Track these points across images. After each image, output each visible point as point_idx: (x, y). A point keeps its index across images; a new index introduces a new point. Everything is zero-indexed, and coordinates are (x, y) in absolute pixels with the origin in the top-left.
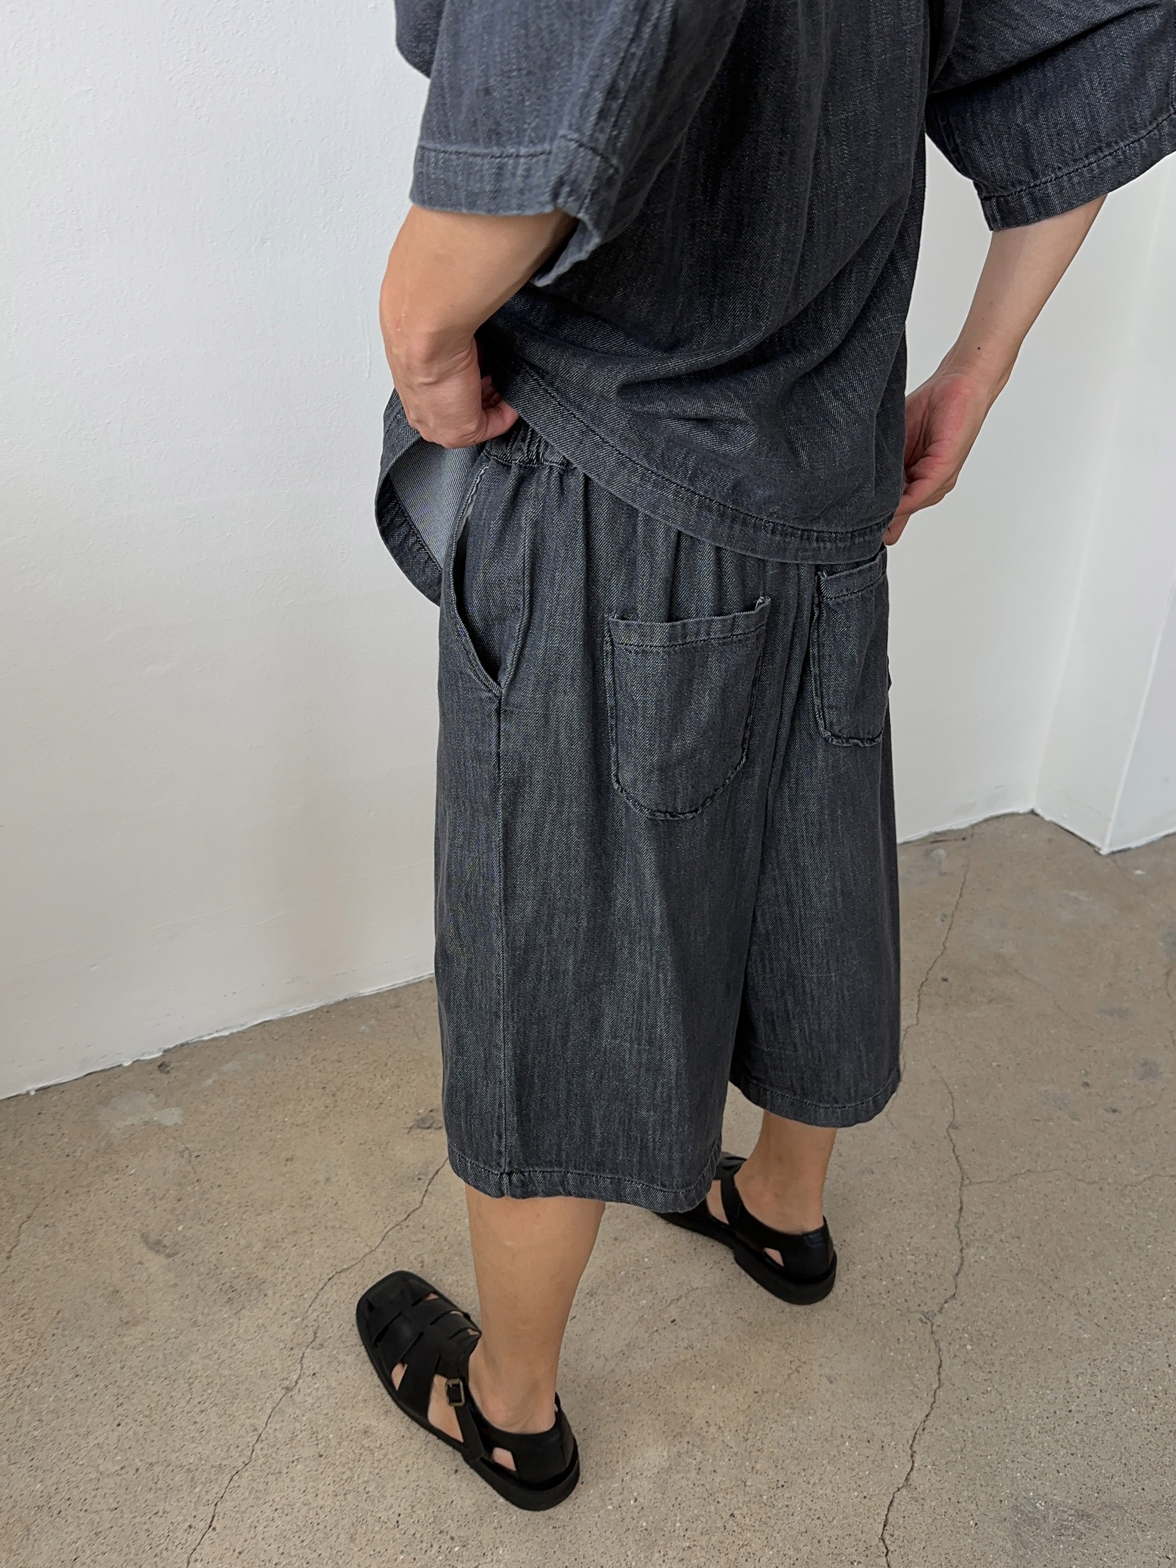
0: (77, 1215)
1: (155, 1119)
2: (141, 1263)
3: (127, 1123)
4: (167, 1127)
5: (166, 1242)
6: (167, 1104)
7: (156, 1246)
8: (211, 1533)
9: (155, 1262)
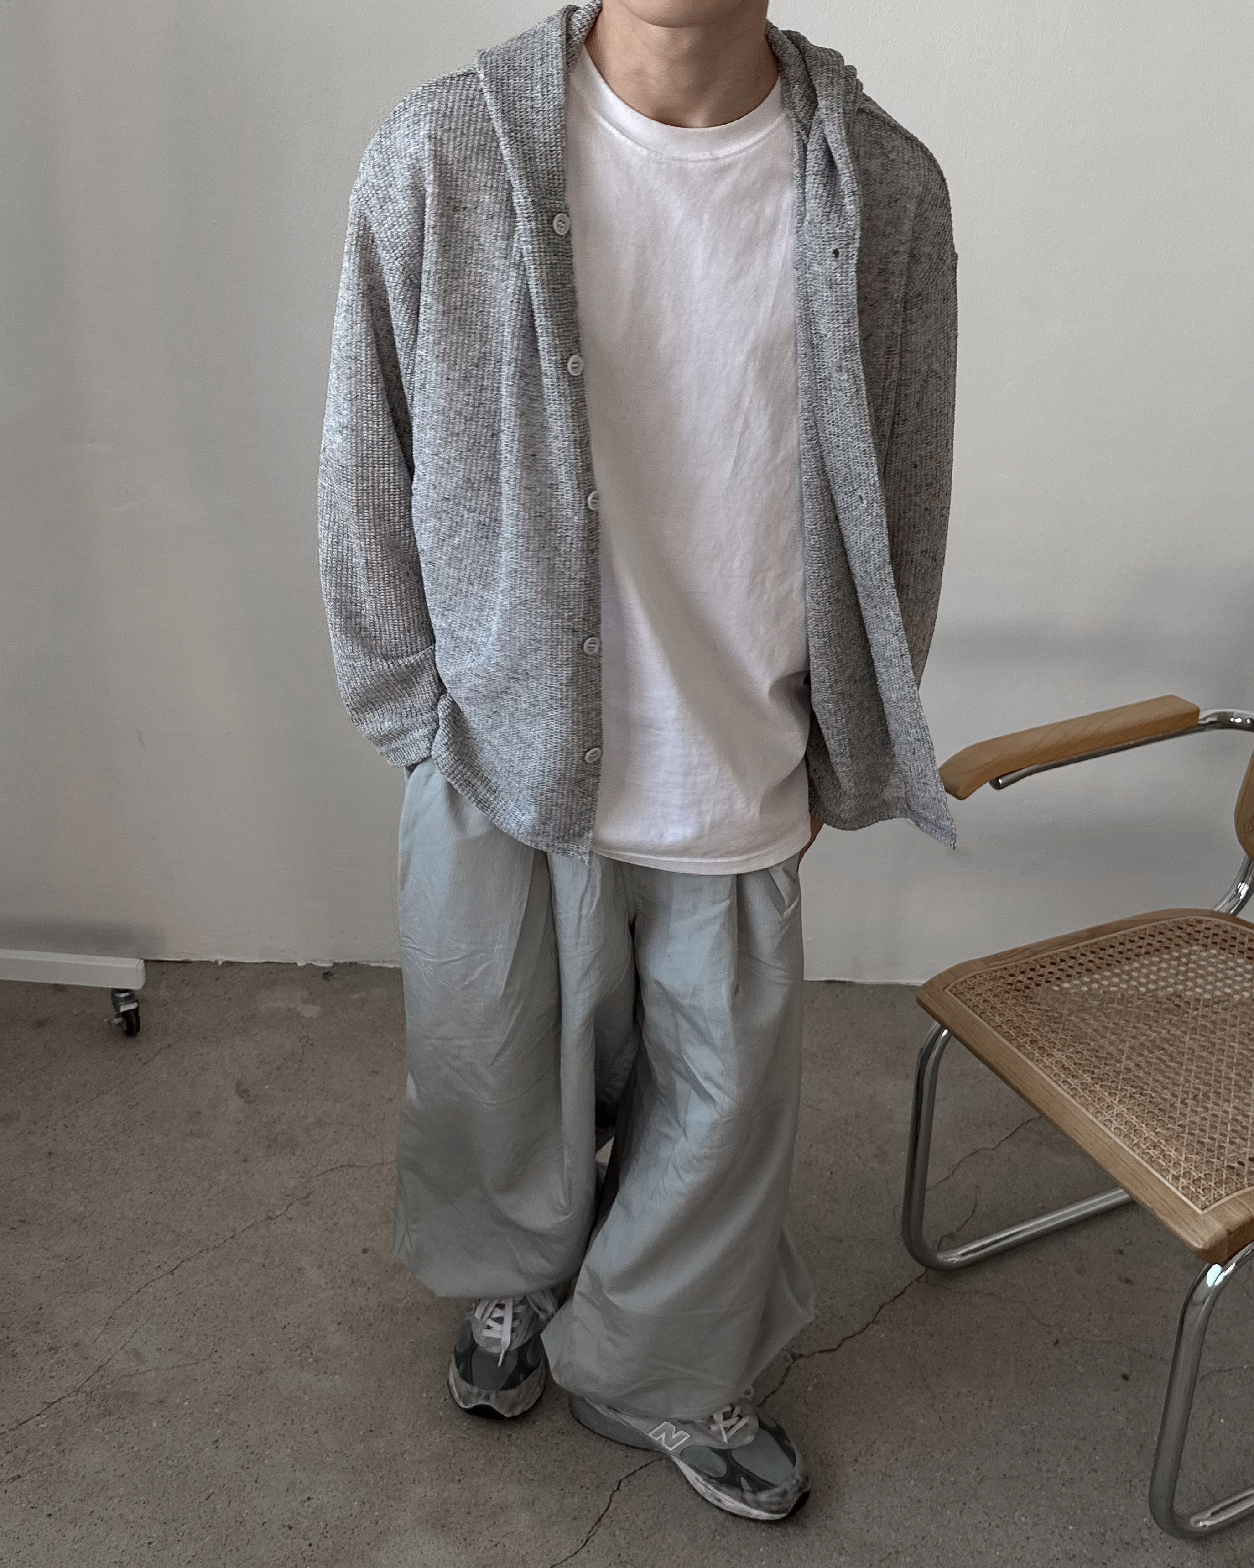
0: (202, 1055)
1: (298, 1009)
2: (226, 1100)
3: (276, 1006)
4: (303, 1017)
5: (251, 1093)
6: (314, 1002)
7: (243, 1093)
8: (170, 1277)
9: (235, 1104)
